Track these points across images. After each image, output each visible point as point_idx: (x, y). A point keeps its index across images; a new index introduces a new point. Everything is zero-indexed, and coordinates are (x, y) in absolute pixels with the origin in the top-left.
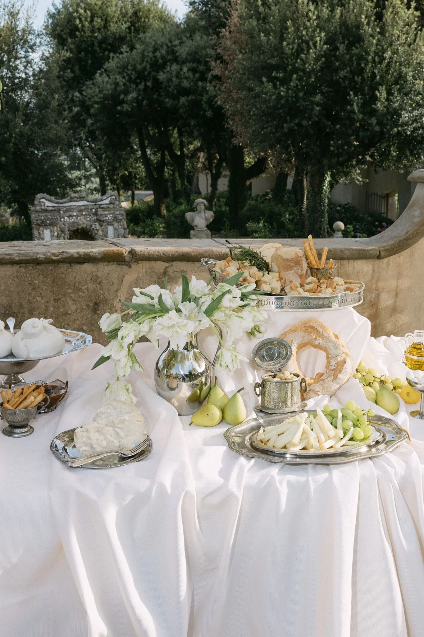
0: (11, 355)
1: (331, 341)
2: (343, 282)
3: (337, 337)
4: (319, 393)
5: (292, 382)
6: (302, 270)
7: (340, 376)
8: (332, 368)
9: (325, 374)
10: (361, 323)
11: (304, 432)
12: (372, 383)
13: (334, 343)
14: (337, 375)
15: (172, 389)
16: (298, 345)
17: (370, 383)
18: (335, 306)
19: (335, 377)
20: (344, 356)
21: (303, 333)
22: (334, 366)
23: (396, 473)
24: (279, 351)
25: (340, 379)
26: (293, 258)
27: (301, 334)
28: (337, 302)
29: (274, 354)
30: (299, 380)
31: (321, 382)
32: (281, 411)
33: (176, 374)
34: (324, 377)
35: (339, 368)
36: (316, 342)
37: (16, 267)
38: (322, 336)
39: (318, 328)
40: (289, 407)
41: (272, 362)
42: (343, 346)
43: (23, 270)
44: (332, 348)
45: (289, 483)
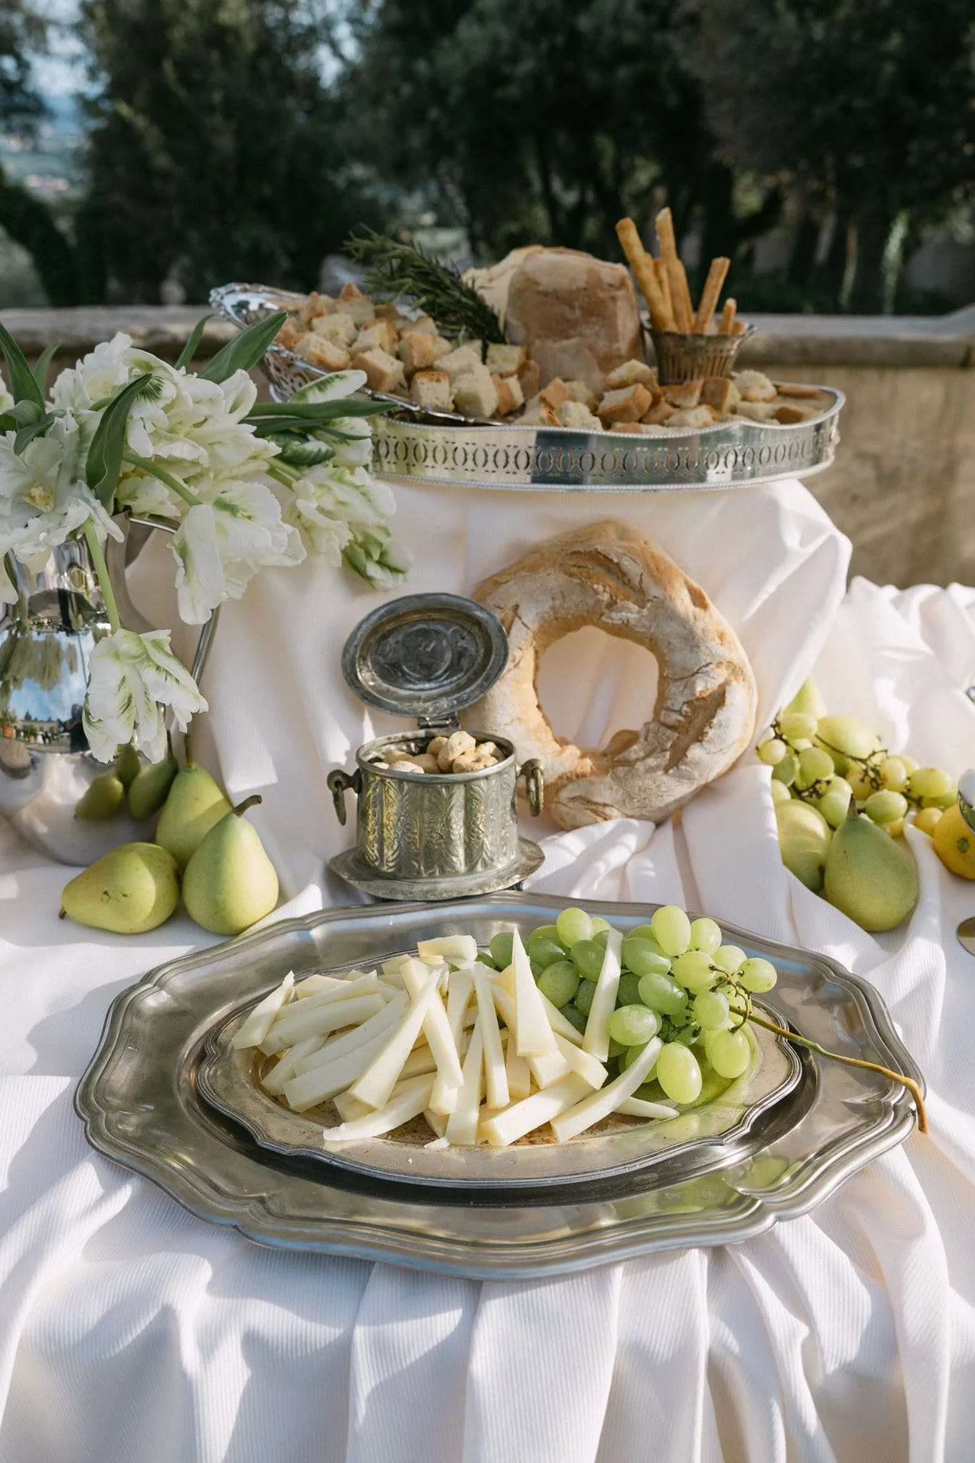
1: (673, 616)
2: (770, 390)
3: (698, 600)
4: (608, 811)
5: (467, 784)
6: (613, 336)
7: (695, 752)
8: (674, 718)
9: (642, 740)
10: (812, 548)
11: (422, 1046)
12: (828, 782)
13: (683, 622)
14: (687, 748)
15: (17, 773)
16: (541, 626)
17: (818, 782)
18: (718, 475)
19: (678, 758)
20: (720, 675)
21: (563, 578)
22: (680, 712)
23: (811, 1348)
24: (462, 643)
25: (696, 764)
26: (579, 290)
27: (554, 579)
28: (731, 458)
29: (436, 655)
30: (513, 765)
31: (621, 771)
32: (421, 887)
33: (28, 717)
34: (636, 751)
35: (698, 721)
36: (616, 617)
38: (640, 596)
39: (626, 563)
40: (457, 873)
41: (427, 685)
42: (721, 636)
44: (676, 642)
45: (254, 1345)
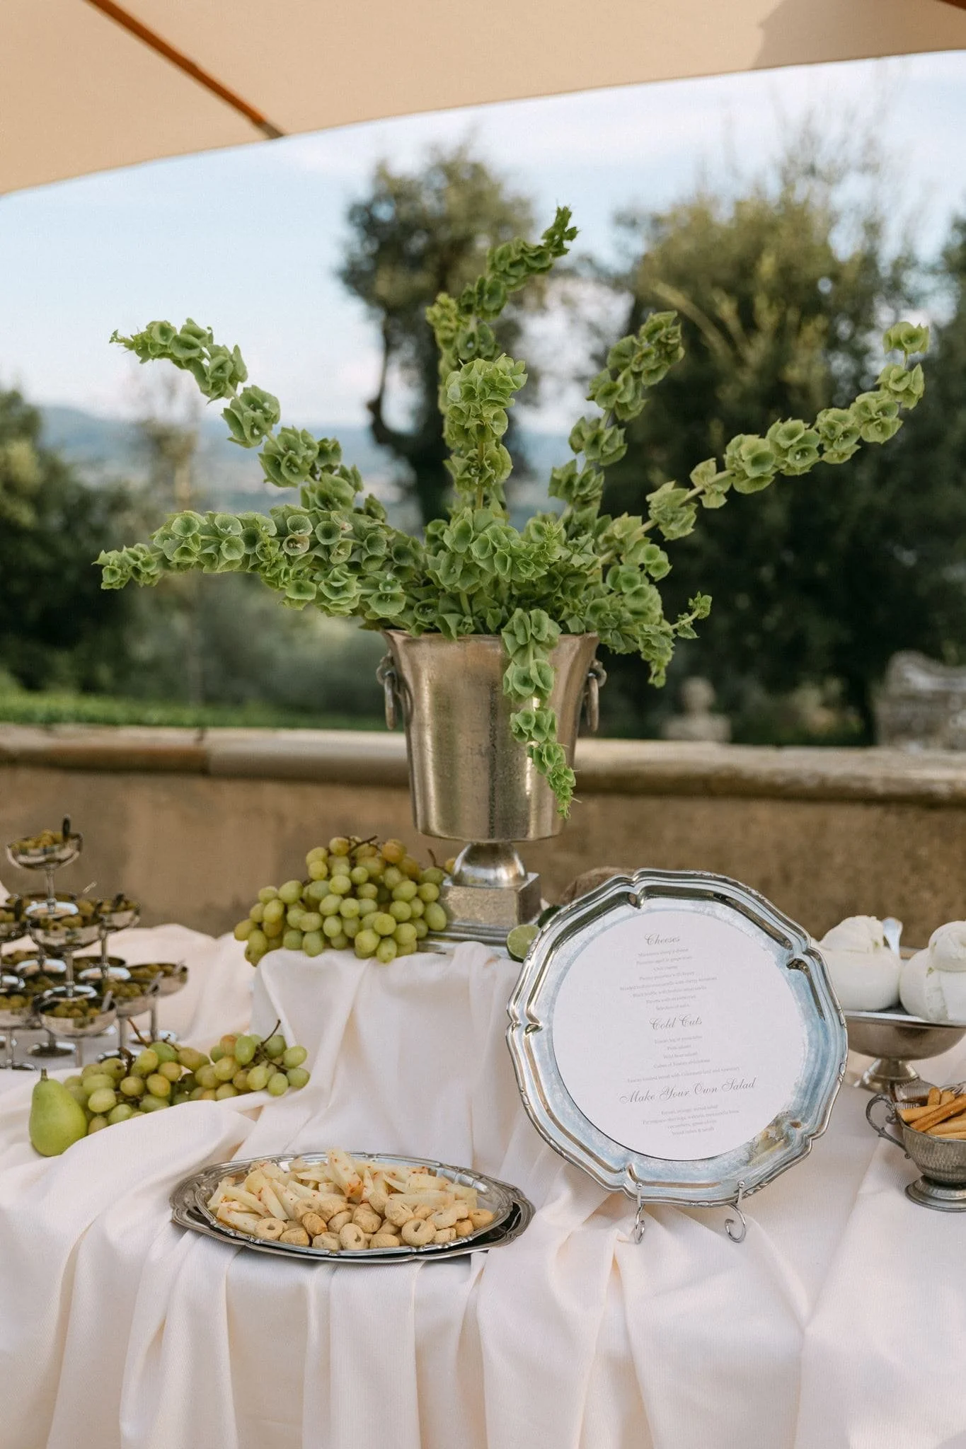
0: (897, 1006)
37: (876, 812)
43: (892, 819)
